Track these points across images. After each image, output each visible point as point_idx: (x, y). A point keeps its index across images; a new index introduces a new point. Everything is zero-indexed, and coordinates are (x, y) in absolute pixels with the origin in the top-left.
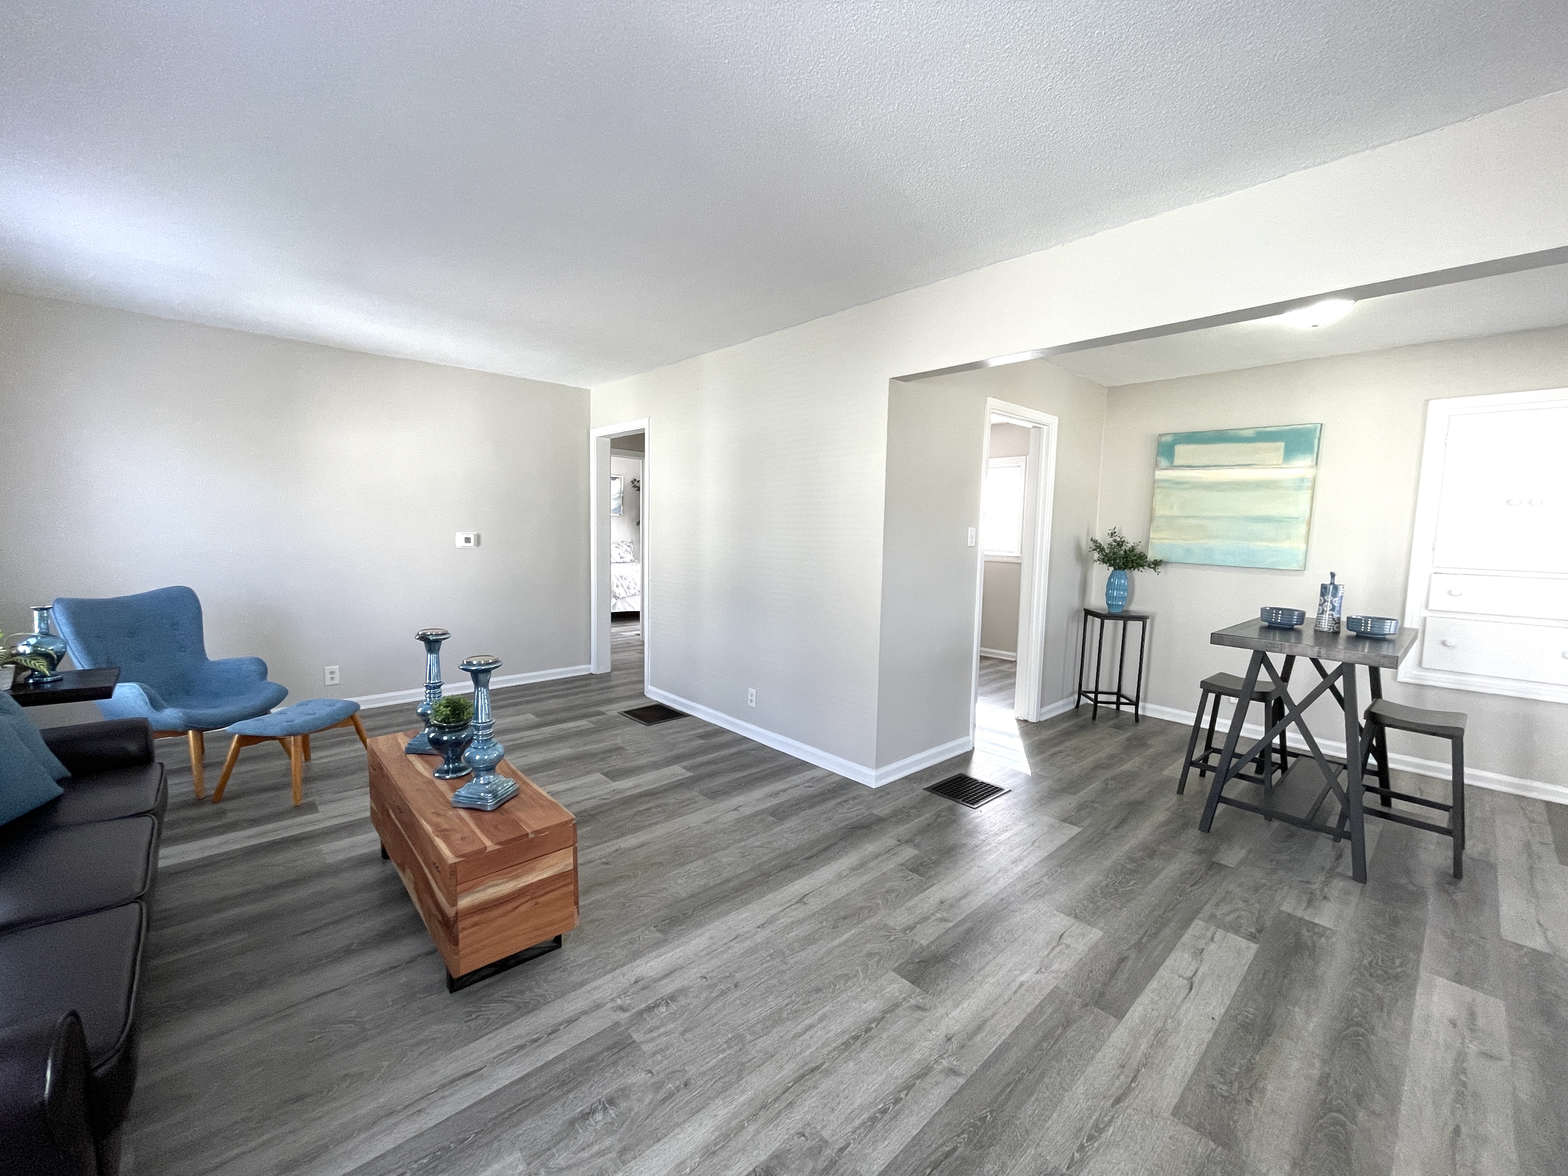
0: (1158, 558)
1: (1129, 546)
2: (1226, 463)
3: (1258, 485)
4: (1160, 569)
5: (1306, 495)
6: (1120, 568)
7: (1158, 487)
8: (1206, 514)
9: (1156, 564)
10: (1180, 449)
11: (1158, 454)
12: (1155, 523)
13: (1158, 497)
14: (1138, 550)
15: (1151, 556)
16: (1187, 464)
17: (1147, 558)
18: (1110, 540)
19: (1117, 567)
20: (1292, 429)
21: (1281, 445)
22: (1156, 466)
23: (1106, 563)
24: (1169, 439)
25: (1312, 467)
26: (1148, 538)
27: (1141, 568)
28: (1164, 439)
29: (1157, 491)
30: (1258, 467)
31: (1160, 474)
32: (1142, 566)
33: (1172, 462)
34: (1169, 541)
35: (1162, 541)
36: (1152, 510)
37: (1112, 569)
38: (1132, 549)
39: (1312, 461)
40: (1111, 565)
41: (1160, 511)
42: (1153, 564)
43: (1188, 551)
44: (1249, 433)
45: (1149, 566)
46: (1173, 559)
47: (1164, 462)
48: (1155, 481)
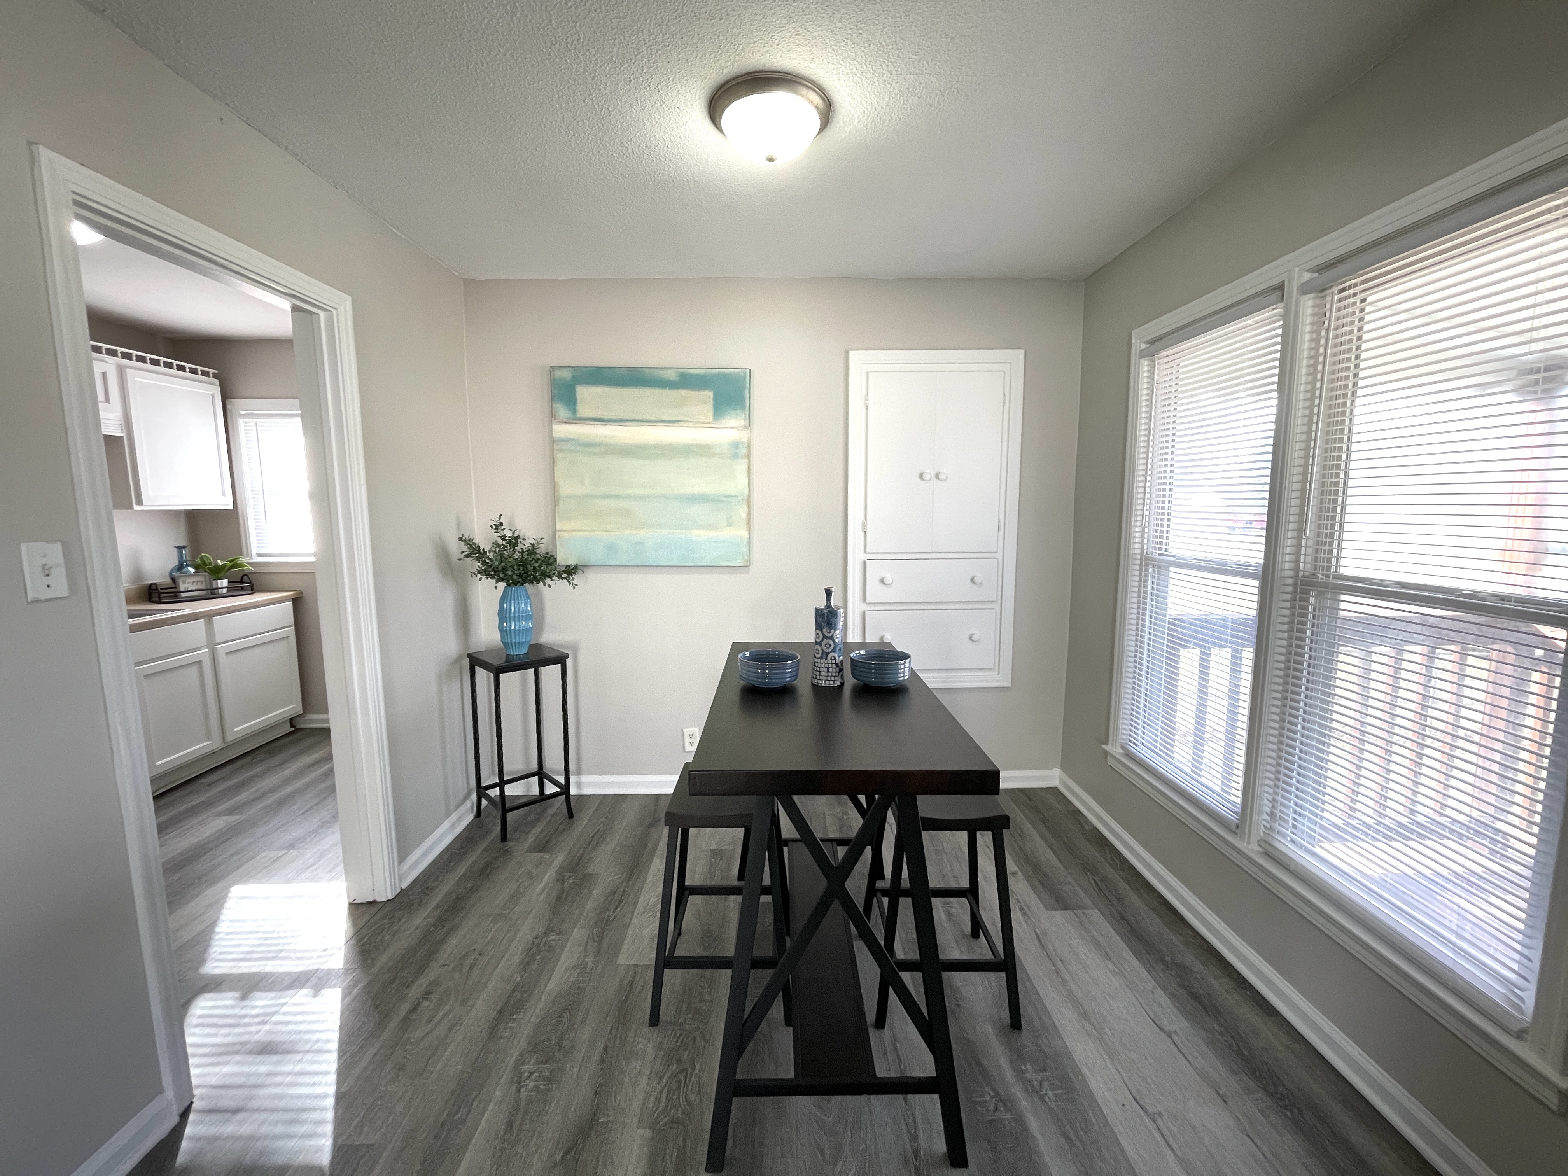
0: (572, 562)
1: (528, 544)
2: (649, 418)
3: (687, 451)
4: (577, 579)
5: (741, 467)
6: (515, 584)
7: (560, 451)
8: (630, 492)
9: (570, 572)
10: (584, 392)
11: (553, 398)
12: (561, 507)
13: (561, 467)
14: (542, 550)
15: (564, 558)
16: (594, 416)
17: (556, 560)
18: (496, 537)
19: (512, 583)
20: (719, 373)
21: (709, 394)
22: (553, 416)
23: (492, 578)
24: (567, 374)
25: (745, 427)
26: (555, 531)
27: (548, 581)
28: (559, 374)
29: (559, 456)
30: (686, 424)
31: (561, 430)
32: (550, 577)
33: (574, 411)
34: (583, 534)
35: (574, 533)
36: (554, 485)
37: (502, 585)
38: (532, 550)
39: (745, 420)
40: (500, 580)
41: (567, 488)
42: (565, 572)
43: (611, 548)
44: (671, 375)
45: (559, 576)
46: (593, 560)
47: (563, 412)
48: (553, 441)
